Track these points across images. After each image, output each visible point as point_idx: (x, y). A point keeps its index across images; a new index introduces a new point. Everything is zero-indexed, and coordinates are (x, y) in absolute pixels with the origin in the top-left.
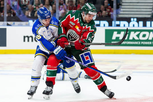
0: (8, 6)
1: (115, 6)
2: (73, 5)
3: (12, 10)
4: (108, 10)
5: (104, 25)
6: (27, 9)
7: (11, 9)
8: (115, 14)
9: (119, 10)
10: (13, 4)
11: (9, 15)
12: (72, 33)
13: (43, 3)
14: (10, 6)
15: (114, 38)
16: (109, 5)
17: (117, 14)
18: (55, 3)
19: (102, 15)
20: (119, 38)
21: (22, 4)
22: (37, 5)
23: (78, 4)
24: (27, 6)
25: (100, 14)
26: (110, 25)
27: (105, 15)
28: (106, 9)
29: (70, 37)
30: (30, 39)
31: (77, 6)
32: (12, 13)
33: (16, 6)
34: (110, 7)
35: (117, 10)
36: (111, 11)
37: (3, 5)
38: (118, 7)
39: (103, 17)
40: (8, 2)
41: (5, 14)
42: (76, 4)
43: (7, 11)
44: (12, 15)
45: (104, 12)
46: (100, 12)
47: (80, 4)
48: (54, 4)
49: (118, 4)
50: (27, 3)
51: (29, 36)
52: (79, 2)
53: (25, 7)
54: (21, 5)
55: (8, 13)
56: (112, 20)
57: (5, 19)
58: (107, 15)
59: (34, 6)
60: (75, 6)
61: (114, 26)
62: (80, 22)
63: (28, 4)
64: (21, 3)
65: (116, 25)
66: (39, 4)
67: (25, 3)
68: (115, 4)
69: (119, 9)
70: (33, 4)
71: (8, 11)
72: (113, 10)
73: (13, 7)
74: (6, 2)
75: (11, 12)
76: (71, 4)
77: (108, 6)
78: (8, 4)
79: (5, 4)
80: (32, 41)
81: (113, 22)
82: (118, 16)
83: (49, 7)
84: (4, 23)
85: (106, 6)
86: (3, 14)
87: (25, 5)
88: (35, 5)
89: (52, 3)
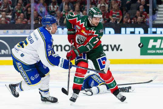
0: (35, 12)
1: (151, 11)
2: (105, 10)
3: (39, 17)
4: (144, 16)
5: (139, 32)
6: (55, 15)
7: (39, 15)
8: (151, 21)
9: (155, 16)
10: (41, 10)
11: (36, 22)
12: (80, 37)
13: (72, 10)
14: (37, 13)
15: (150, 46)
16: (144, 10)
17: (154, 20)
18: (86, 8)
19: (137, 21)
20: (155, 46)
21: (51, 11)
22: (66, 11)
23: (110, 10)
24: (55, 12)
25: (135, 20)
26: (146, 32)
27: (140, 21)
28: (142, 15)
29: (80, 41)
30: (59, 48)
31: (109, 12)
32: (40, 20)
33: (44, 12)
34: (145, 13)
35: (154, 16)
36: (146, 17)
37: (30, 11)
38: (154, 13)
39: (139, 23)
40: (35, 9)
41: (32, 22)
42: (108, 10)
43: (34, 18)
44: (39, 23)
45: (139, 18)
46: (135, 18)
47: (113, 10)
48: (85, 10)
49: (154, 9)
50: (55, 9)
51: (58, 45)
52: (112, 8)
53: (53, 14)
54: (49, 11)
55: (35, 20)
56: (148, 27)
57: (32, 26)
58: (142, 22)
59: (63, 13)
60: (107, 12)
61: (150, 34)
62: (85, 26)
63: (57, 10)
64: (49, 9)
65: (152, 33)
66: (69, 10)
67: (54, 9)
68: (151, 10)
69: (156, 14)
70: (62, 10)
71: (36, 18)
72: (149, 16)
73: (40, 14)
74: (32, 9)
75: (38, 20)
76: (103, 9)
77: (143, 12)
78: (35, 10)
79: (32, 10)
80: (61, 50)
81: (149, 29)
82: (154, 22)
83: (80, 13)
84: (31, 31)
85: (142, 12)
86: (30, 22)
87: (54, 12)
88: (65, 12)
89: (82, 9)
